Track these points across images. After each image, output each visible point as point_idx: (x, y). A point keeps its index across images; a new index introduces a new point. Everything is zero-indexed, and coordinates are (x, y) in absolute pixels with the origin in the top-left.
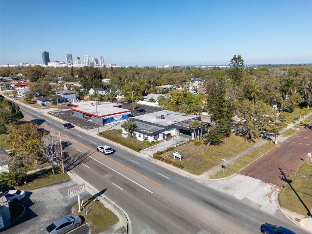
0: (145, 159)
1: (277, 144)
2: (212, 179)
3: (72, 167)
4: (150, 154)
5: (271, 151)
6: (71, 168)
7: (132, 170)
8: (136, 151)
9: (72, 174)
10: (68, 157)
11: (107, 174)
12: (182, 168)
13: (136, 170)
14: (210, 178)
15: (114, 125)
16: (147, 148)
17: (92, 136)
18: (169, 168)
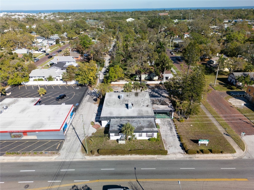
2: (245, 150)
4: (177, 151)
8: (164, 155)
17: (81, 160)
18: (215, 158)
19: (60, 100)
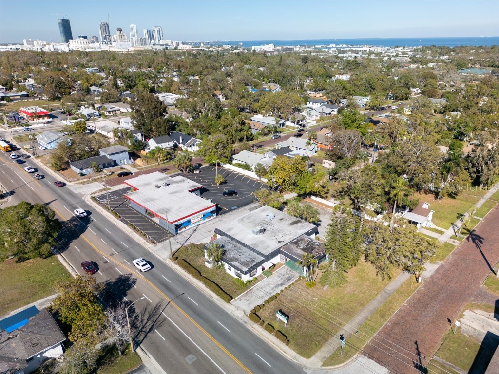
0: (238, 320)
1: (421, 283)
2: (326, 368)
3: (142, 336)
4: (245, 308)
5: (410, 299)
6: (141, 339)
7: (222, 348)
8: (225, 301)
9: (144, 354)
10: (135, 315)
11: (189, 354)
12: (288, 342)
13: (226, 347)
14: (323, 365)
15: (192, 231)
16: (240, 294)
17: (162, 259)
18: (270, 342)
19: (226, 196)
